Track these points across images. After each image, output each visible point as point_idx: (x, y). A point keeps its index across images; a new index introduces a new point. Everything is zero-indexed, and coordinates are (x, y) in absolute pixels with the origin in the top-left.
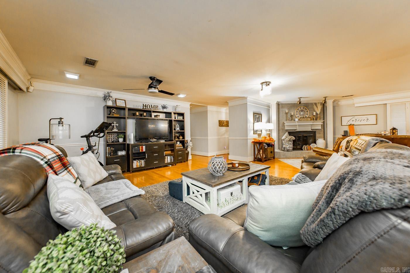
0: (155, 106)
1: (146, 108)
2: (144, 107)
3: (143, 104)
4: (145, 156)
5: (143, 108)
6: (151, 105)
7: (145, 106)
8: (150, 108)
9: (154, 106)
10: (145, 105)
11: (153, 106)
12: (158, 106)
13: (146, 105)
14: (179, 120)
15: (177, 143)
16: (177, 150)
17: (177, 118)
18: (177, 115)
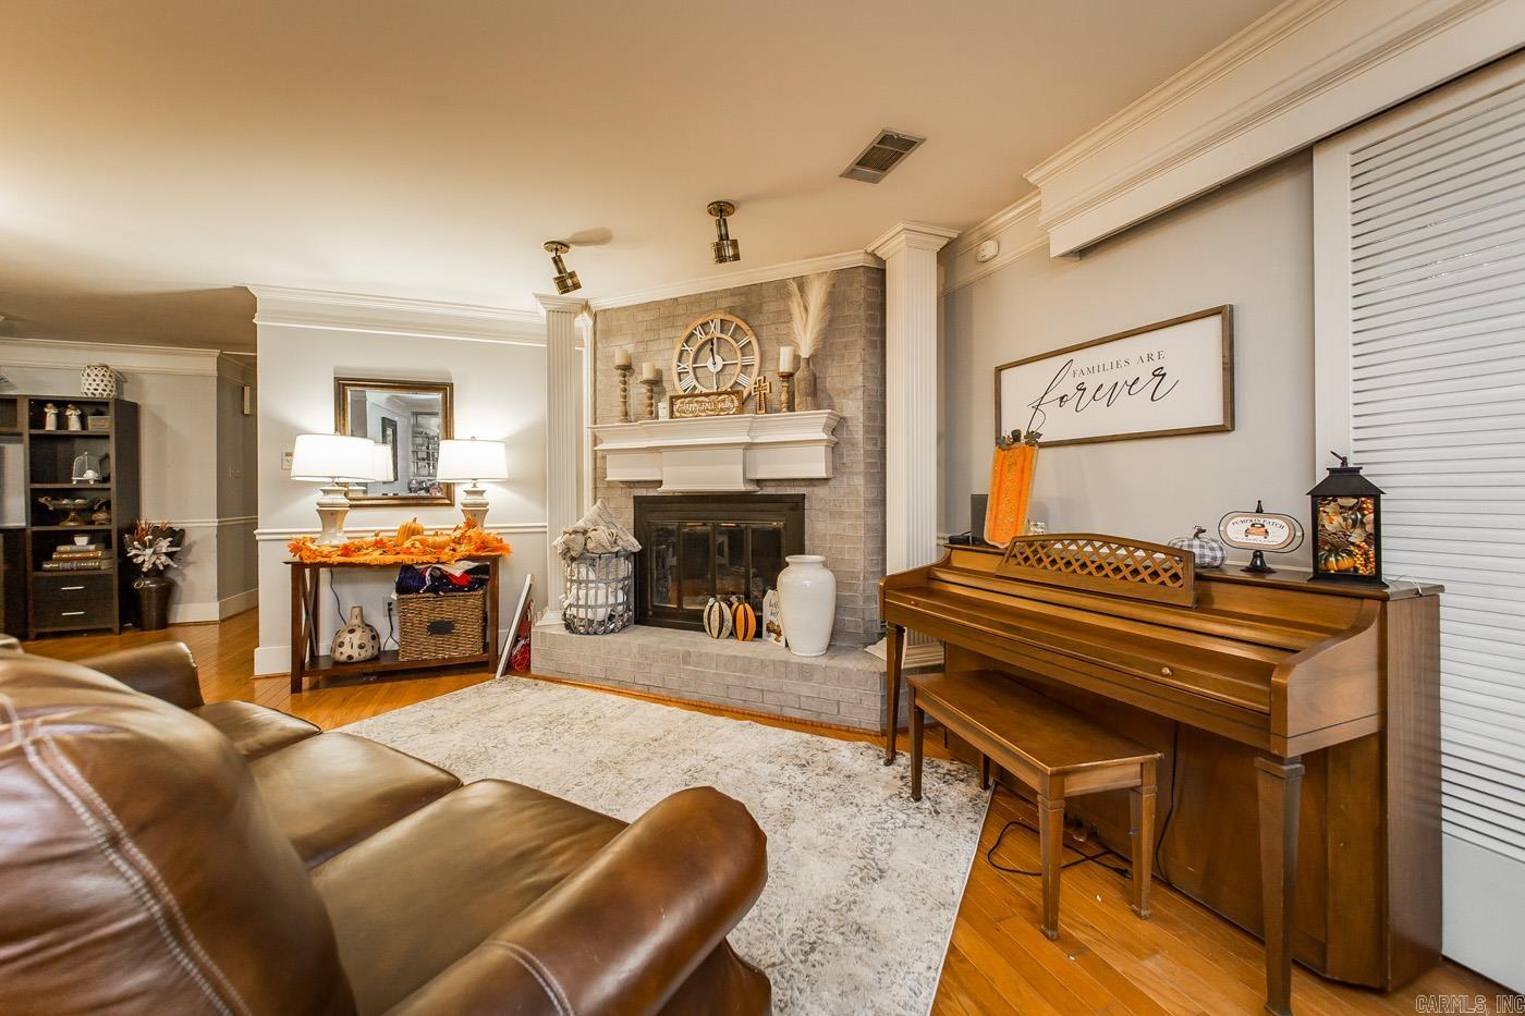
14: (85, 433)
15: (73, 543)
16: (49, 574)
17: (74, 425)
18: (79, 412)
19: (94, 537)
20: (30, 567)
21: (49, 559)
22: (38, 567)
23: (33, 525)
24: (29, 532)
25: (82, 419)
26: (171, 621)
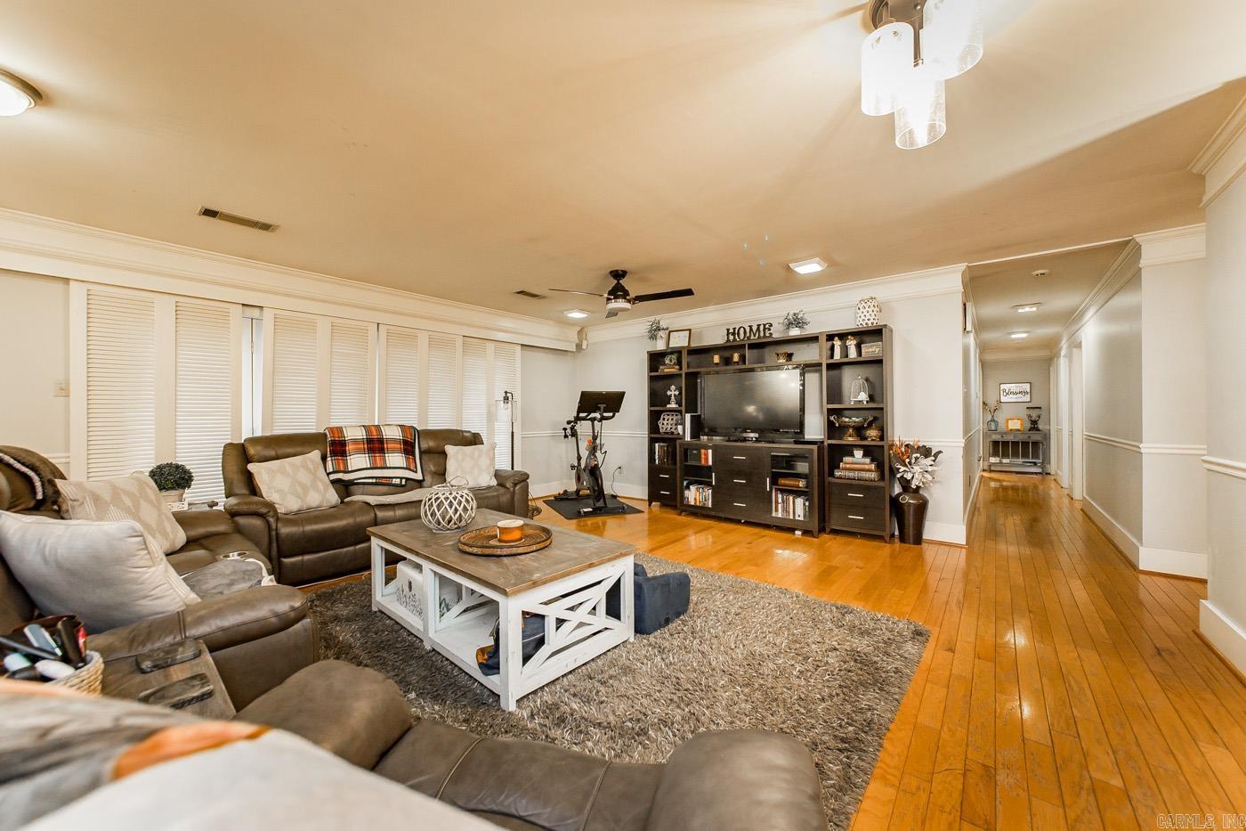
0: (762, 328)
1: (734, 340)
2: (731, 338)
3: (728, 330)
4: (711, 478)
5: (728, 340)
6: (751, 327)
7: (733, 334)
8: (748, 335)
9: (759, 326)
10: (731, 331)
11: (755, 329)
12: (771, 325)
13: (734, 329)
14: (859, 359)
15: (853, 456)
16: (839, 481)
17: (853, 354)
18: (855, 342)
19: (868, 452)
20: (826, 475)
21: (838, 467)
22: (831, 474)
23: (829, 439)
24: (826, 444)
25: (859, 347)
26: (925, 536)
